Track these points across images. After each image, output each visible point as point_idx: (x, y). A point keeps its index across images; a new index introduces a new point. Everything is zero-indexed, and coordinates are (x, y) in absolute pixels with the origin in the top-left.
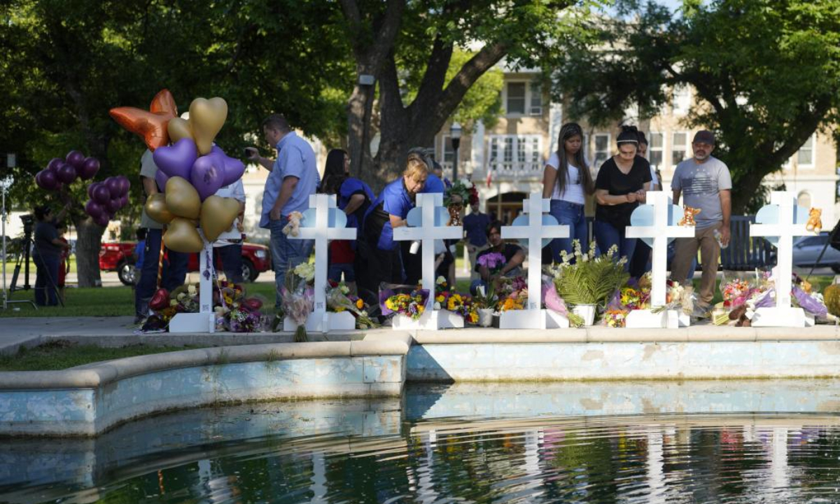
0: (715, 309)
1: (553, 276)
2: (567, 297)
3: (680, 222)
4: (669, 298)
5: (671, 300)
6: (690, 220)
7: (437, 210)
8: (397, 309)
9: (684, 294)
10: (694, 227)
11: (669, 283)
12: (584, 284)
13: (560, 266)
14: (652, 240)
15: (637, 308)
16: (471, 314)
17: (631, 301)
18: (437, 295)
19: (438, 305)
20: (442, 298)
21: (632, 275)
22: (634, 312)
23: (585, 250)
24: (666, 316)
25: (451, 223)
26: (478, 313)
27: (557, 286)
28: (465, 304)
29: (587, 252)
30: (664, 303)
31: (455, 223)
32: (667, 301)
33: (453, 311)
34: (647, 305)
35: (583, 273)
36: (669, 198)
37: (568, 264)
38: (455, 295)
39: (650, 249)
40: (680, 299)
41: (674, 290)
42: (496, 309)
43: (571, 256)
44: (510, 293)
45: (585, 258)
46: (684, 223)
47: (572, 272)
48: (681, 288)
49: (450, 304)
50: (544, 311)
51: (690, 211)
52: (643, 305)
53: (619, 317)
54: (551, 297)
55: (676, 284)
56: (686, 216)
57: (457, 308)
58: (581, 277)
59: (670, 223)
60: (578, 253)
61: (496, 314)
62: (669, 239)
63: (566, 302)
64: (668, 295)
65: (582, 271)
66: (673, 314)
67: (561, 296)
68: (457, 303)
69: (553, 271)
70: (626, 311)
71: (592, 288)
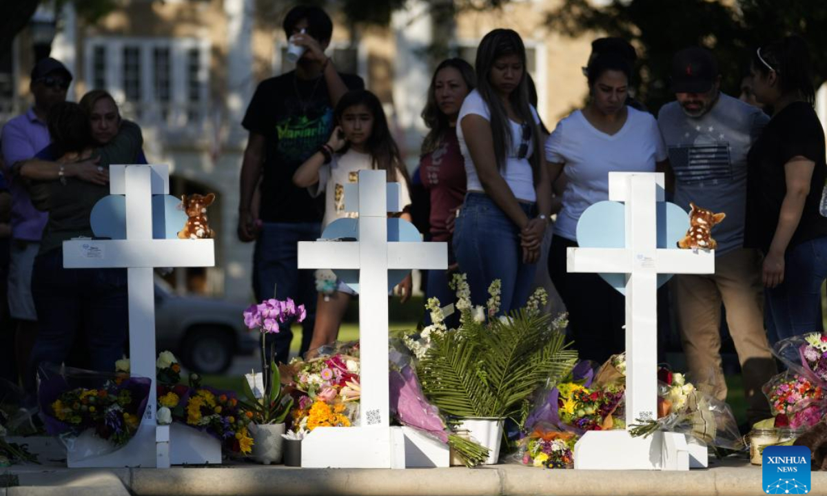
0: (757, 433)
1: (411, 354)
2: (442, 400)
3: (682, 238)
4: (665, 407)
5: (669, 412)
6: (705, 238)
7: (157, 201)
8: (78, 420)
9: (696, 400)
10: (713, 251)
11: (664, 378)
12: (478, 372)
13: (426, 332)
14: (623, 278)
15: (595, 427)
16: (238, 435)
17: (581, 413)
18: (161, 392)
19: (166, 414)
20: (171, 398)
21: (582, 357)
22: (590, 434)
23: (479, 298)
24: (659, 445)
25: (191, 230)
26: (251, 434)
27: (420, 375)
28: (225, 413)
29: (483, 303)
30: (654, 417)
31: (200, 232)
32: (660, 413)
33: (199, 428)
34: (619, 421)
35: (476, 349)
36: (658, 187)
37: (444, 327)
38: (201, 392)
39: (622, 298)
40: (689, 411)
41: (676, 391)
42: (290, 425)
43: (450, 309)
44: (318, 392)
45: (479, 315)
46: (690, 243)
47: (453, 345)
48: (689, 388)
49: (191, 412)
50: (395, 429)
51: (703, 217)
52: (609, 420)
53: (556, 446)
54: (409, 402)
55: (678, 377)
56: (696, 227)
57: (206, 420)
58: (473, 357)
59: (661, 243)
60: (463, 304)
61: (291, 436)
62: (660, 276)
63: (443, 413)
64: (661, 400)
65: (473, 344)
66: (675, 439)
67: (429, 398)
68: (206, 410)
69: (411, 344)
70: (571, 433)
71: (495, 379)
